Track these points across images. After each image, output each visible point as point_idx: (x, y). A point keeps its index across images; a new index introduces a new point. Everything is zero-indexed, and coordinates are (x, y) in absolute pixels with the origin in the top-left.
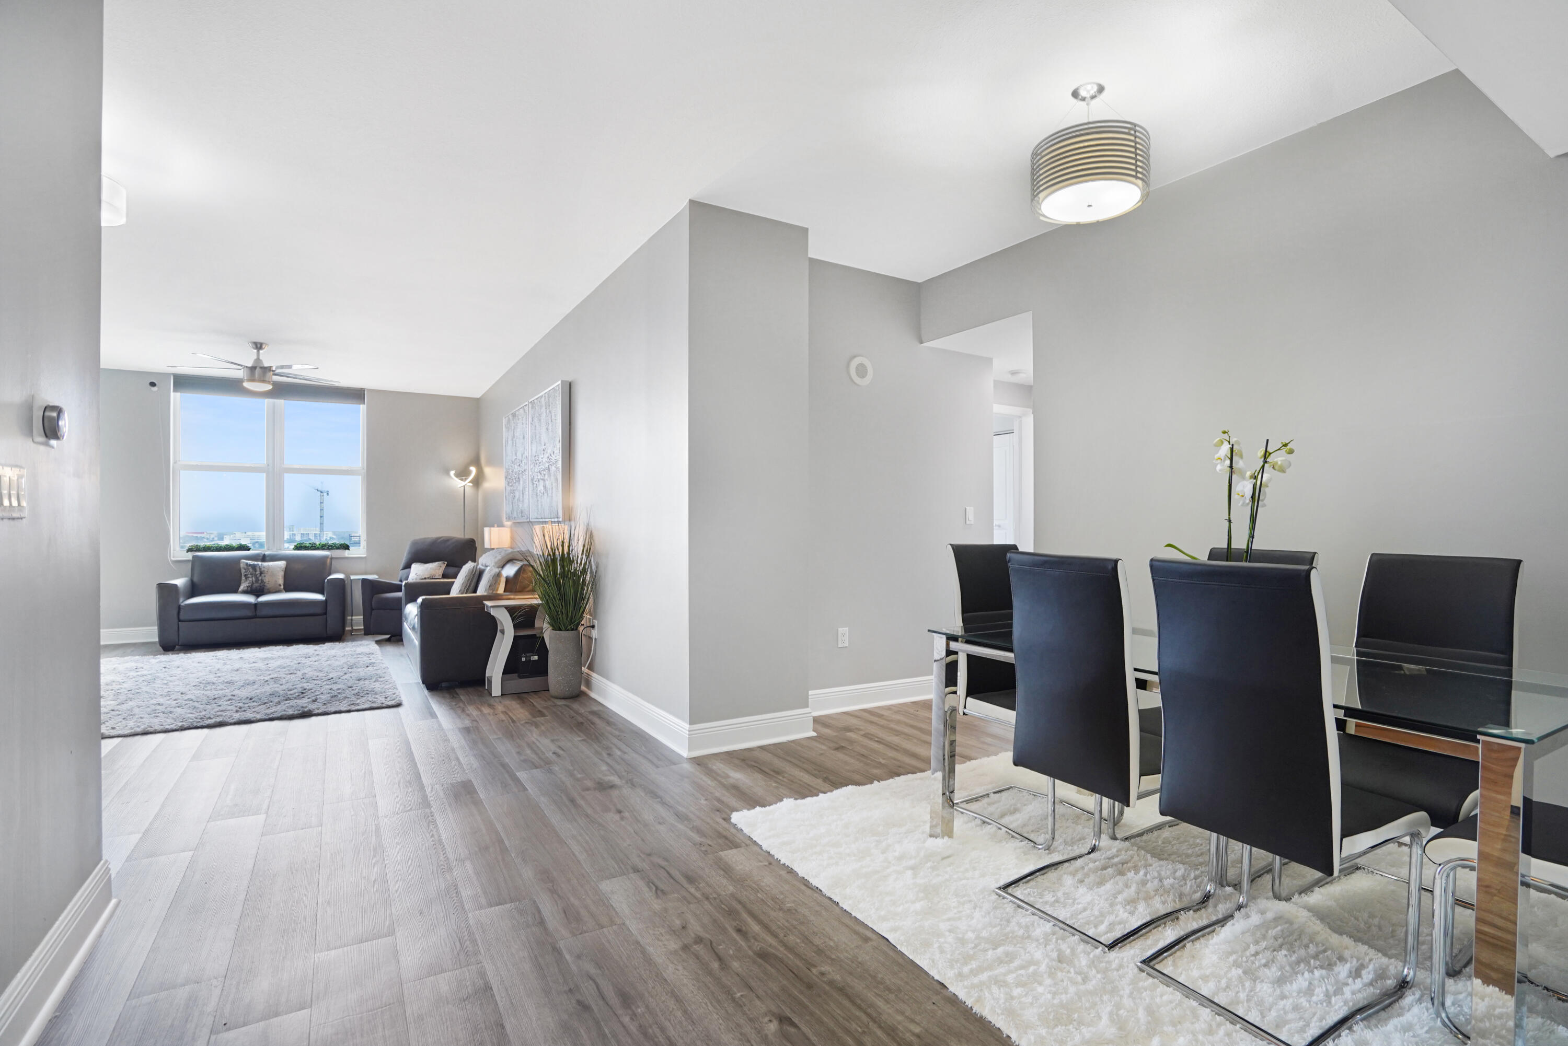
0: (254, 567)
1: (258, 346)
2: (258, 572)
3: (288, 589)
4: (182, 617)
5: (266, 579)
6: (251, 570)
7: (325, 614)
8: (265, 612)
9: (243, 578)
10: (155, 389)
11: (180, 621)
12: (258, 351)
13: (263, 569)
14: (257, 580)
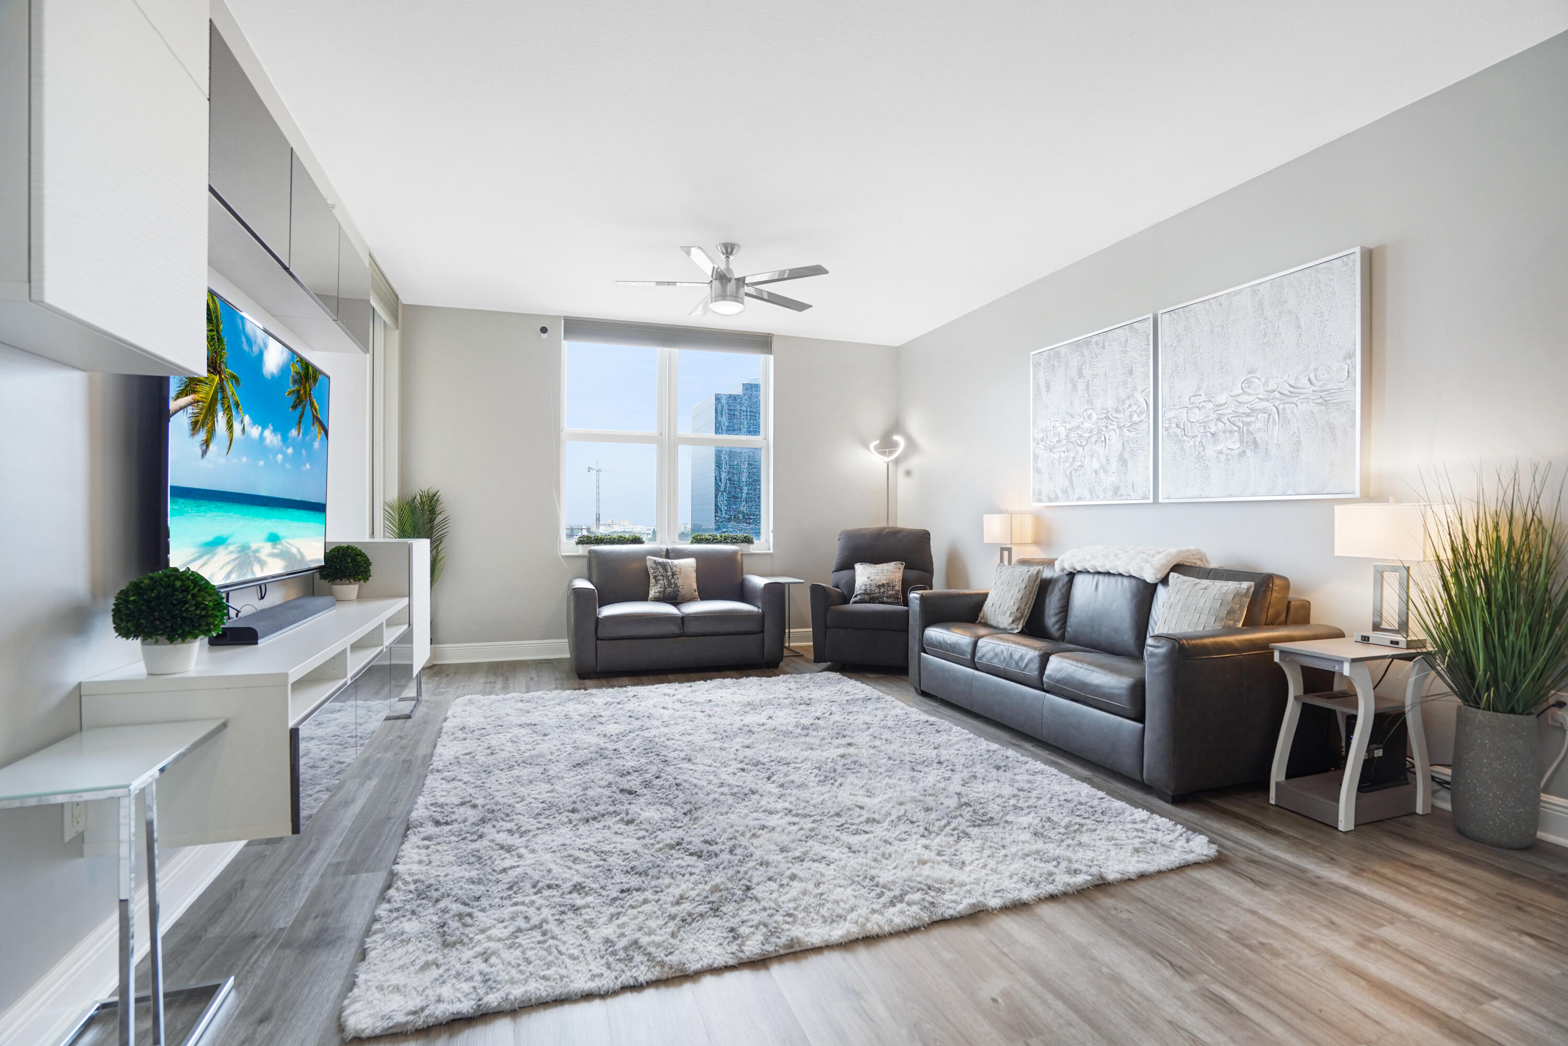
0: (664, 566)
1: (729, 249)
2: (670, 573)
3: (705, 595)
4: (600, 635)
5: (680, 582)
6: (661, 570)
7: (762, 632)
8: (692, 628)
9: (652, 581)
10: (545, 336)
11: (597, 639)
12: (728, 257)
13: (674, 569)
14: (670, 584)
